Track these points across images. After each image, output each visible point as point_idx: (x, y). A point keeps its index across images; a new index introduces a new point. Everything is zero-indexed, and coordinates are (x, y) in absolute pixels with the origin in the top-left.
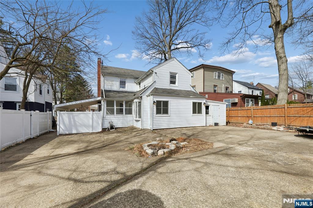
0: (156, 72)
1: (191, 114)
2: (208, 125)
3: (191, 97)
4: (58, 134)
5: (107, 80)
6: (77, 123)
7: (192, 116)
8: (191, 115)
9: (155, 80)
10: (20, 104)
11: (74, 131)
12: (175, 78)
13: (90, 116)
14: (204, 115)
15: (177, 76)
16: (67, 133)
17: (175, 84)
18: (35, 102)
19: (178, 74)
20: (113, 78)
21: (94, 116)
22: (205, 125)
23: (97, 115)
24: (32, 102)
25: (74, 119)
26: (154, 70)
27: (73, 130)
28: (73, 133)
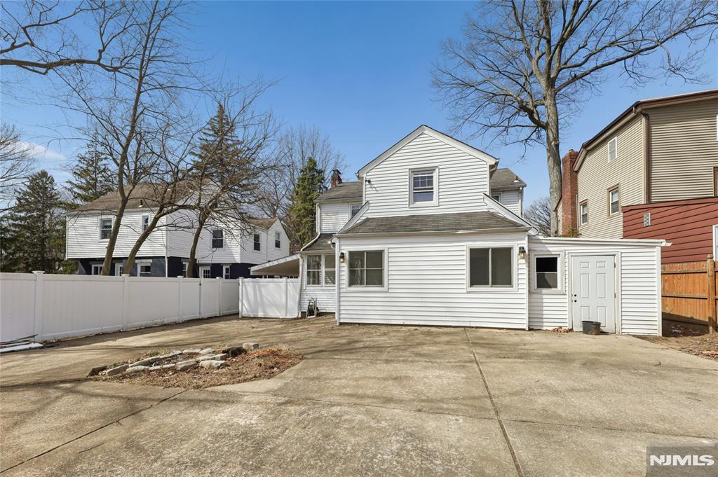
0: (368, 178)
1: (464, 286)
2: (551, 329)
3: (460, 232)
4: (240, 317)
5: (327, 213)
6: (265, 300)
7: (468, 293)
8: (465, 291)
9: (367, 199)
10: (228, 267)
11: (261, 314)
12: (431, 183)
13: (283, 285)
14: (520, 291)
15: (435, 175)
16: (252, 316)
17: (432, 200)
18: (242, 263)
19: (437, 170)
20: (338, 207)
21: (289, 288)
22: (526, 327)
23: (293, 285)
24: (238, 264)
25: (260, 292)
26: (364, 176)
27: (259, 311)
28: (259, 316)
